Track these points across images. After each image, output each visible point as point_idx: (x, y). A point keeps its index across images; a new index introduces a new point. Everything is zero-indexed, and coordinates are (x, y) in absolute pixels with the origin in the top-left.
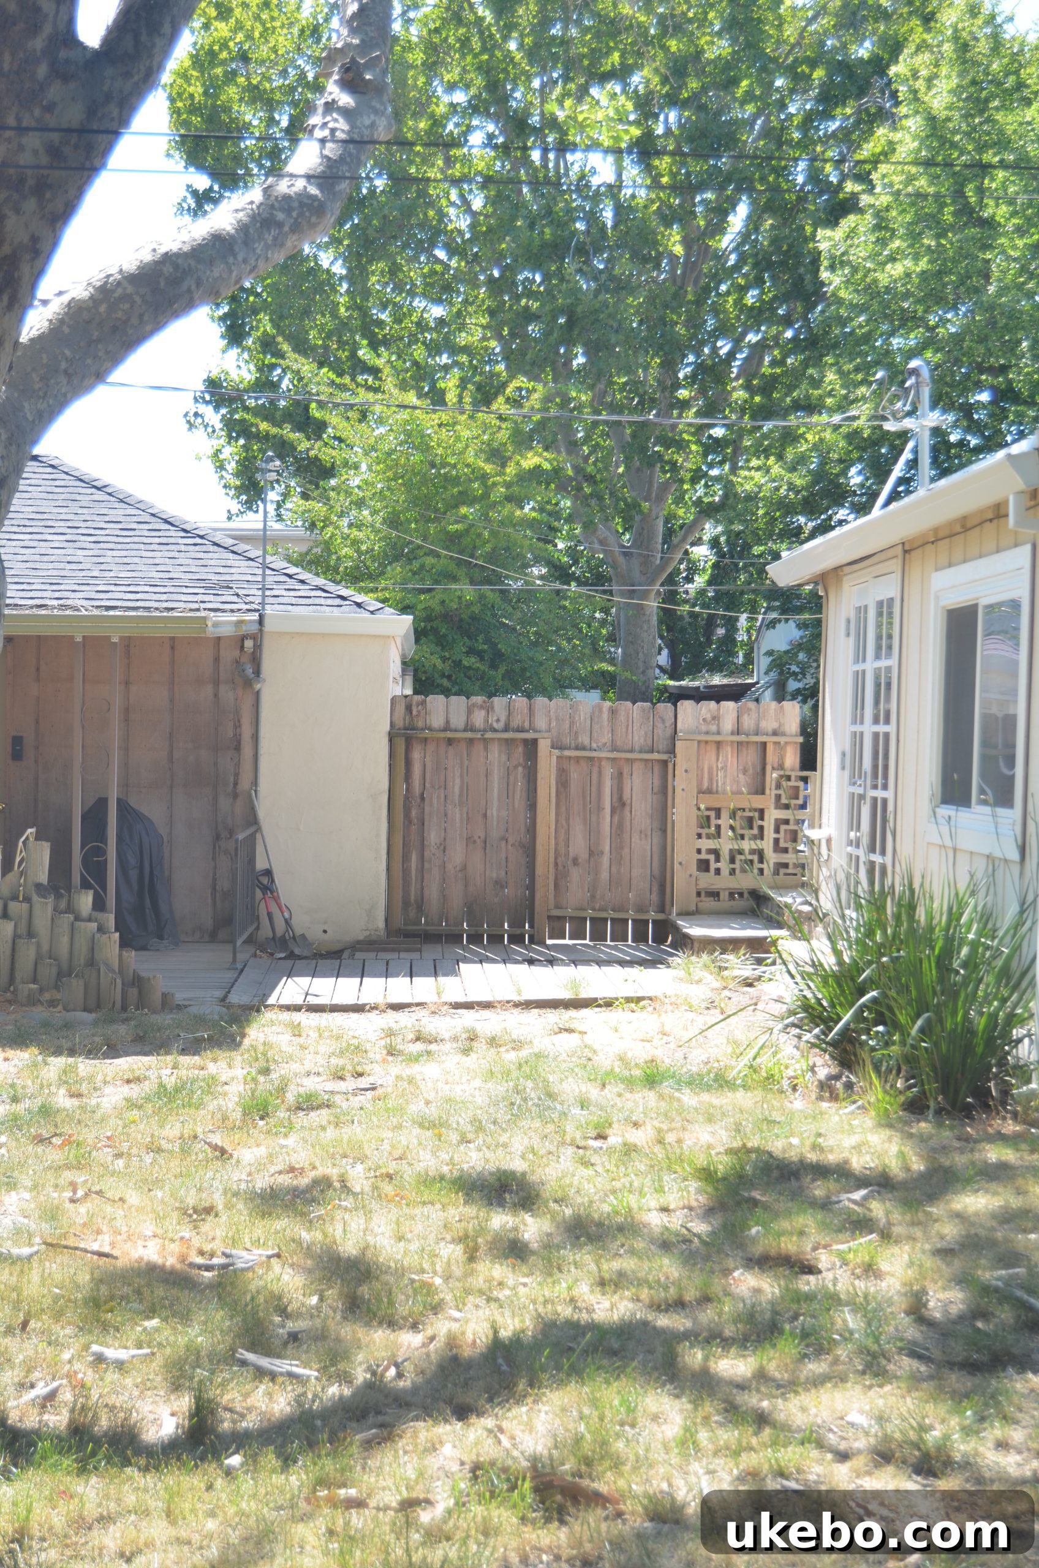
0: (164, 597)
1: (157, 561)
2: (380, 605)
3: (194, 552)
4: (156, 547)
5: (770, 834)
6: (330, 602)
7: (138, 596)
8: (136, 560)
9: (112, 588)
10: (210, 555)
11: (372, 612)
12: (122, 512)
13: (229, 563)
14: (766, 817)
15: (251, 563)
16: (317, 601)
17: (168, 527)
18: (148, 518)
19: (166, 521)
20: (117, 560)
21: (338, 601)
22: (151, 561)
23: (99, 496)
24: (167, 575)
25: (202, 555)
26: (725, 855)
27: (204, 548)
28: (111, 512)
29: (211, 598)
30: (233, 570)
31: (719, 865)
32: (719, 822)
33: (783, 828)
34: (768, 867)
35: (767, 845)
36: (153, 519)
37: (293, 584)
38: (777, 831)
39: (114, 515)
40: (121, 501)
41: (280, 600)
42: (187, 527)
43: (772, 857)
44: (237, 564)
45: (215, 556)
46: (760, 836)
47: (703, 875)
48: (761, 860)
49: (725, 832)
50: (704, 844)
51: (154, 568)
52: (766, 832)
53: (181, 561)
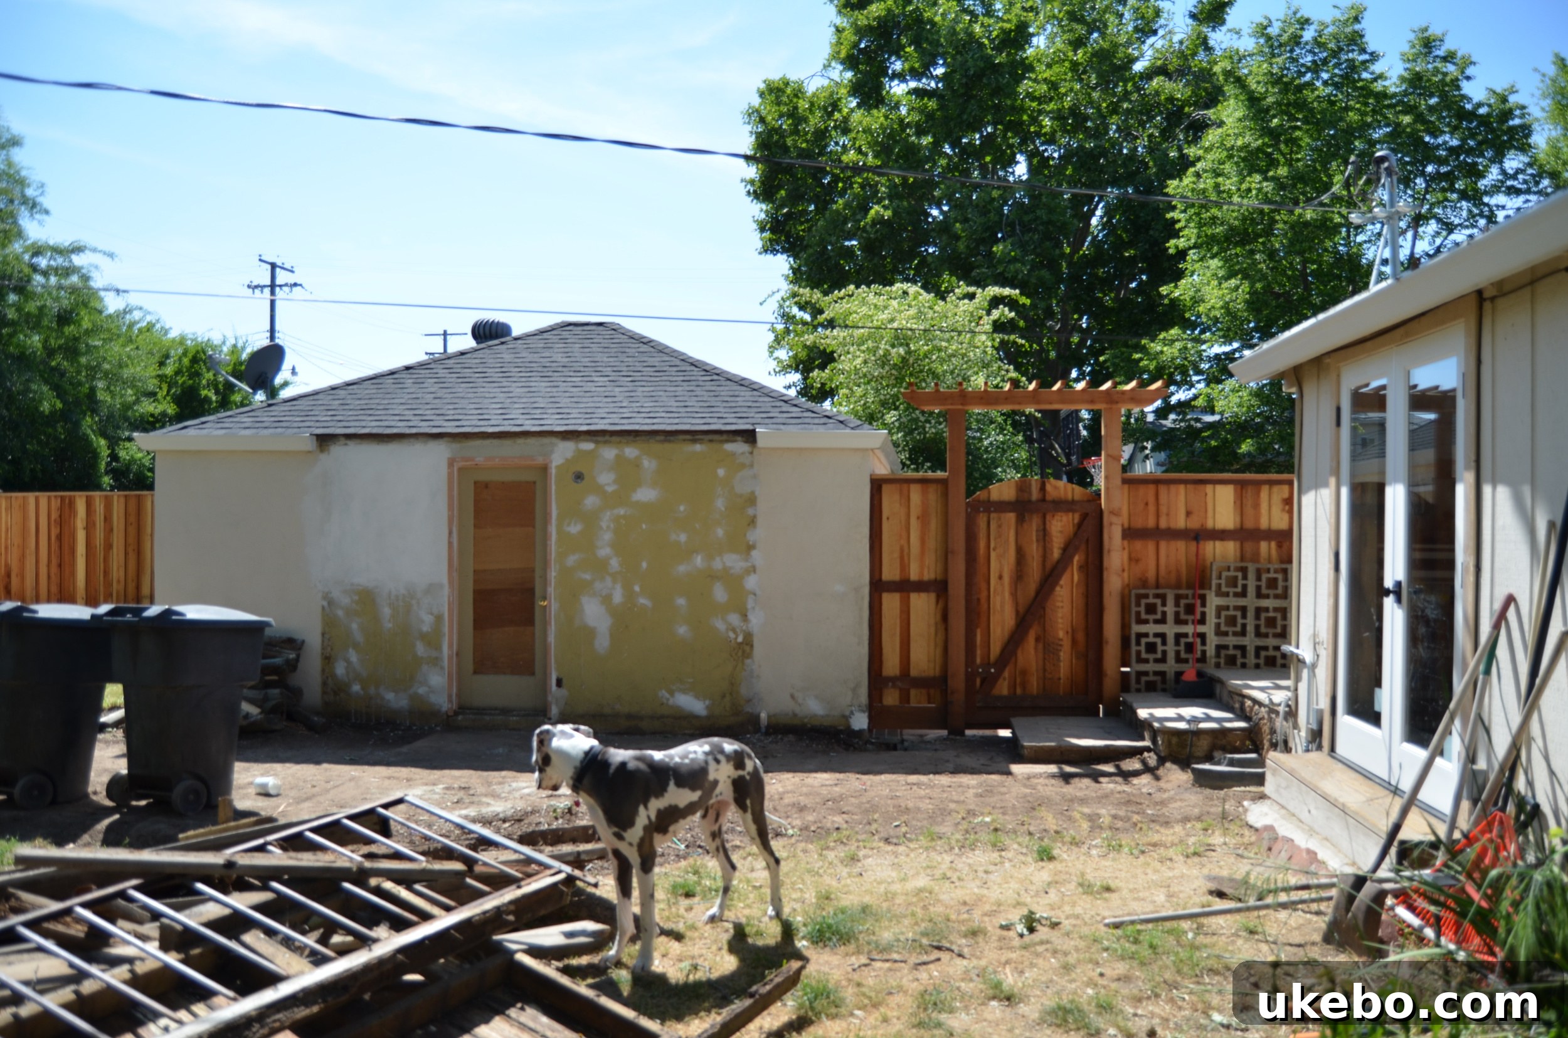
0: (676, 421)
1: (677, 394)
2: (859, 422)
3: (709, 386)
4: (678, 384)
5: (1211, 619)
6: (817, 421)
7: (655, 421)
8: (661, 393)
9: (634, 415)
10: (721, 388)
11: (852, 428)
13: (736, 393)
14: (1208, 604)
15: (755, 393)
16: (806, 421)
17: (693, 368)
18: (678, 363)
19: (692, 364)
20: (645, 394)
21: (825, 420)
23: (644, 348)
24: (683, 404)
25: (713, 388)
26: (1171, 638)
27: (718, 383)
28: (651, 359)
29: (715, 420)
31: (1165, 648)
32: (1165, 609)
33: (1224, 613)
34: (1210, 650)
35: (1208, 629)
36: (682, 363)
37: (786, 408)
38: (1218, 616)
40: (661, 351)
41: (774, 421)
42: (707, 368)
43: (1213, 641)
44: (742, 394)
46: (1202, 621)
47: (1151, 657)
48: (1204, 643)
49: (1170, 617)
50: (1151, 628)
51: (673, 399)
52: (1208, 618)
53: (698, 393)
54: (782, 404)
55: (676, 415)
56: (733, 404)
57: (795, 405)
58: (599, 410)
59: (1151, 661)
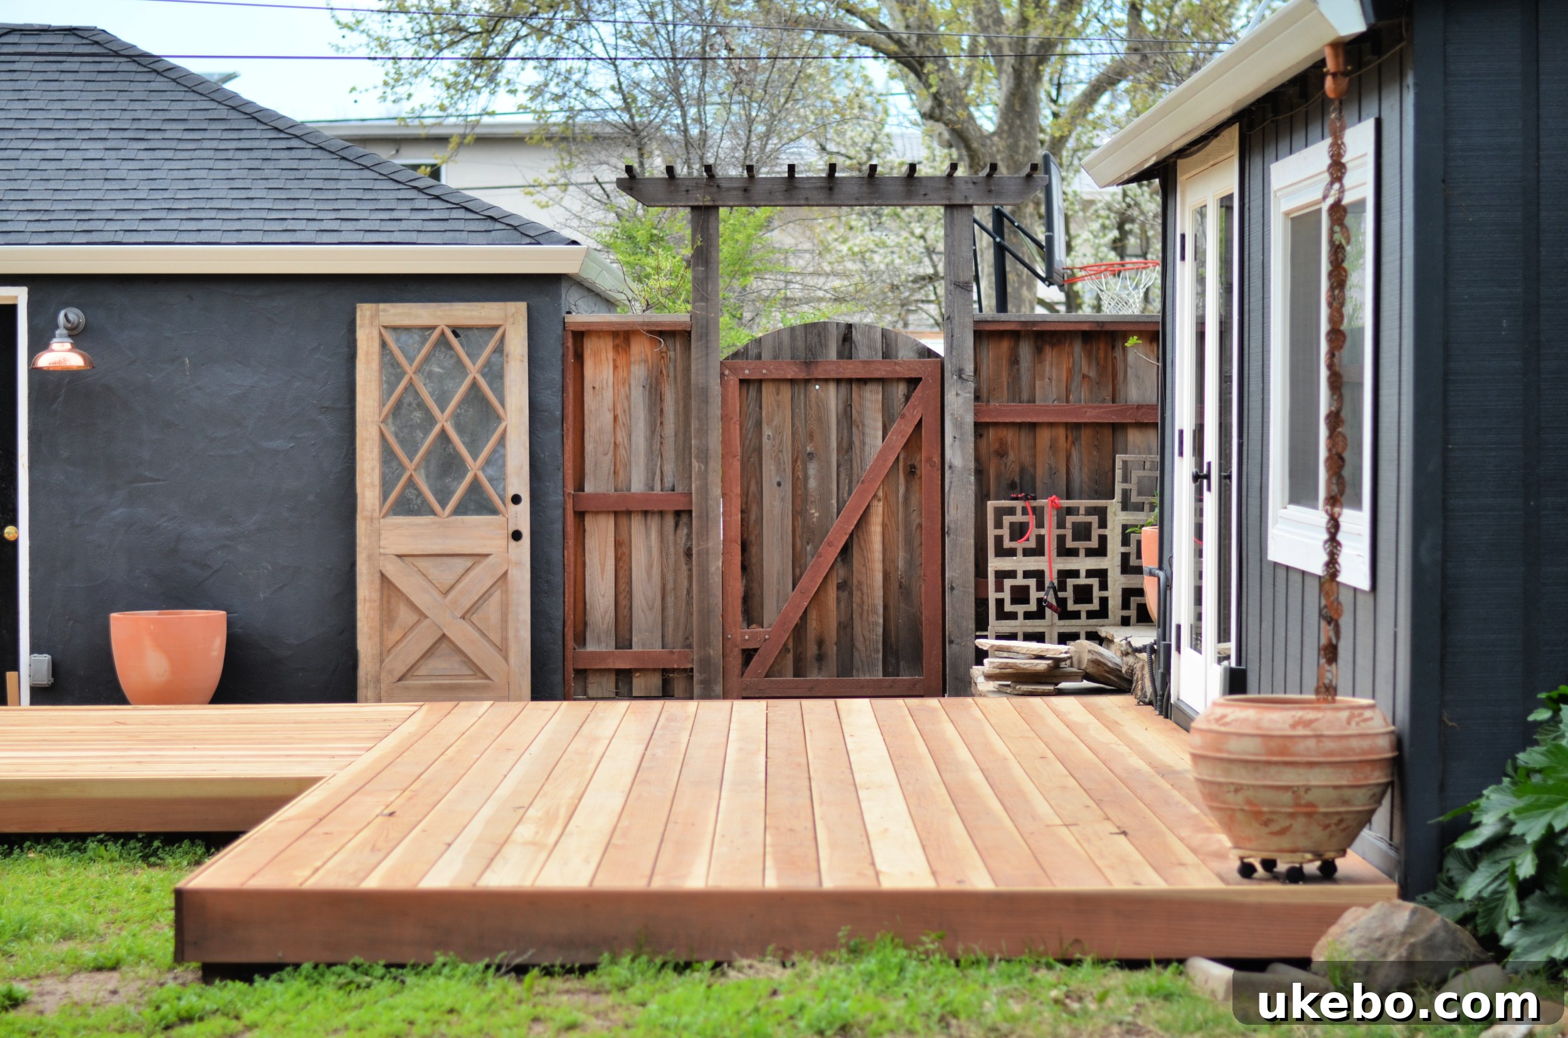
1: (231, 174)
3: (286, 160)
4: (230, 155)
5: (1115, 547)
8: (203, 174)
10: (310, 164)
11: (534, 239)
12: (190, 105)
13: (335, 174)
14: (1110, 523)
15: (367, 174)
17: (253, 124)
19: (253, 117)
20: (176, 174)
21: (489, 225)
22: (223, 175)
24: (244, 194)
25: (294, 164)
26: (1051, 579)
28: (175, 106)
30: (341, 185)
32: (1043, 531)
34: (1114, 596)
35: (1111, 563)
36: (233, 115)
37: (422, 202)
39: (178, 110)
41: (403, 225)
42: (281, 124)
43: (1117, 582)
44: (346, 175)
45: (319, 164)
46: (1101, 551)
47: (1020, 609)
48: (1104, 586)
49: (1051, 545)
50: (1020, 563)
51: (227, 184)
52: (1109, 546)
53: (267, 173)
54: (413, 194)
55: (235, 215)
56: (331, 195)
57: (437, 198)
58: (99, 206)
59: (1021, 616)
